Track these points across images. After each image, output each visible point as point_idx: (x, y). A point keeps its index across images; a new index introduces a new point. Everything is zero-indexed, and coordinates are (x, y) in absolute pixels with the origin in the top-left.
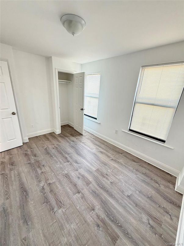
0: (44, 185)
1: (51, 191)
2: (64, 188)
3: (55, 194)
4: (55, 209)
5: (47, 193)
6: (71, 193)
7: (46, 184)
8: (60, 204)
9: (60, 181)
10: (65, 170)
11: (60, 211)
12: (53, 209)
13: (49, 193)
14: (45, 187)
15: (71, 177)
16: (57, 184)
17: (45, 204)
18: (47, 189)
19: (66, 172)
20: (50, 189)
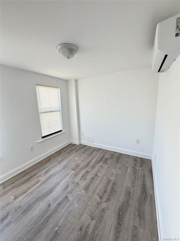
0: (104, 202)
1: (105, 192)
2: (98, 185)
3: (106, 187)
4: (113, 181)
5: (108, 194)
6: (99, 178)
7: (103, 201)
8: (109, 181)
9: (94, 191)
10: (80, 194)
11: (112, 179)
12: (114, 183)
13: (107, 193)
14: (105, 200)
15: (87, 185)
16: (97, 192)
17: (115, 190)
18: (106, 196)
19: (83, 191)
20: (104, 194)
